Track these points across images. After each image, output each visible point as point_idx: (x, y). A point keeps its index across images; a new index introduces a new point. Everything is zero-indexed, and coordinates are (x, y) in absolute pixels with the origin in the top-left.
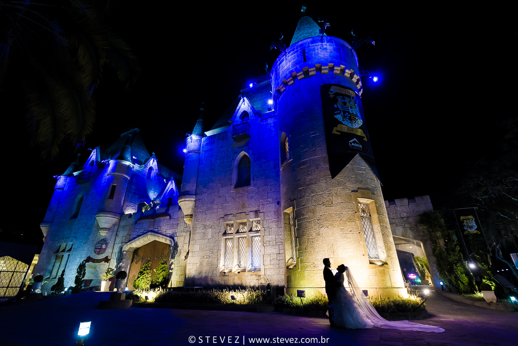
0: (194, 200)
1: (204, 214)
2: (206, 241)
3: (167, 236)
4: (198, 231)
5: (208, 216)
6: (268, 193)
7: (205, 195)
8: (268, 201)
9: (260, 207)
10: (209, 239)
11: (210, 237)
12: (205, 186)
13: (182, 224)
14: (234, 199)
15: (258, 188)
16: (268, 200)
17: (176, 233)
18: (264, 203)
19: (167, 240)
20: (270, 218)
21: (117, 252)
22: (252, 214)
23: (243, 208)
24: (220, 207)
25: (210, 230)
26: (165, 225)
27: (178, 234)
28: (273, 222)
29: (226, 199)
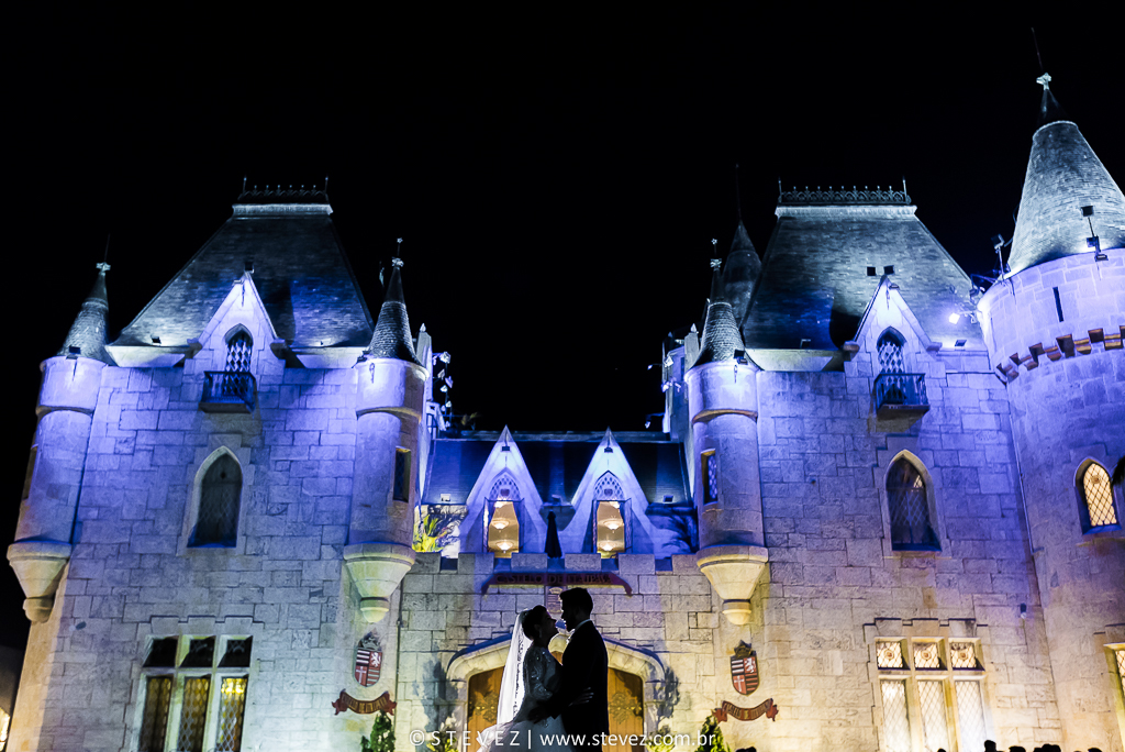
0: (766, 559)
1: (807, 605)
2: (830, 682)
3: (635, 650)
4: (799, 652)
5: (823, 615)
6: (992, 579)
7: (802, 555)
8: (996, 600)
9: (977, 609)
10: (837, 678)
11: (839, 671)
12: (796, 526)
13: (677, 616)
14: (898, 579)
15: (965, 561)
16: (996, 596)
17: (660, 640)
18: (984, 602)
19: (635, 661)
20: (1006, 642)
21: (419, 679)
22: (957, 627)
23: (930, 607)
24: (857, 595)
25: (837, 653)
26: (610, 610)
27: (668, 644)
28: (1014, 652)
29: (871, 576)
